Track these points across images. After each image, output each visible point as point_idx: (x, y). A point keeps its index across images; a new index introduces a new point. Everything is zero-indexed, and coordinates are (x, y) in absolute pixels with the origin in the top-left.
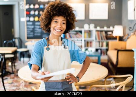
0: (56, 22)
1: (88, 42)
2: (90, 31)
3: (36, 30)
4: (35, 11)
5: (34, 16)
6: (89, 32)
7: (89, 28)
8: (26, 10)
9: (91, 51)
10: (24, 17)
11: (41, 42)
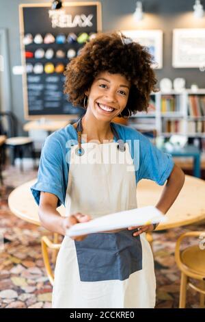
0: (104, 86)
1: (169, 123)
2: (174, 96)
3: (49, 96)
4: (45, 50)
5: (44, 62)
6: (172, 98)
7: (173, 88)
8: (24, 47)
9: (178, 143)
10: (19, 64)
11: (63, 135)
